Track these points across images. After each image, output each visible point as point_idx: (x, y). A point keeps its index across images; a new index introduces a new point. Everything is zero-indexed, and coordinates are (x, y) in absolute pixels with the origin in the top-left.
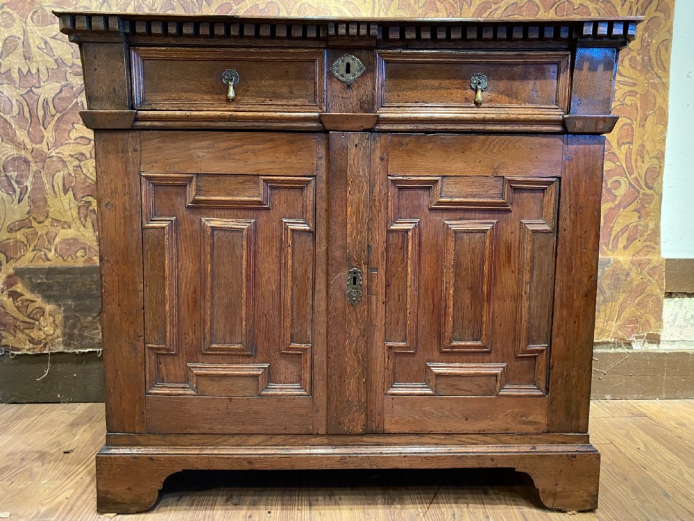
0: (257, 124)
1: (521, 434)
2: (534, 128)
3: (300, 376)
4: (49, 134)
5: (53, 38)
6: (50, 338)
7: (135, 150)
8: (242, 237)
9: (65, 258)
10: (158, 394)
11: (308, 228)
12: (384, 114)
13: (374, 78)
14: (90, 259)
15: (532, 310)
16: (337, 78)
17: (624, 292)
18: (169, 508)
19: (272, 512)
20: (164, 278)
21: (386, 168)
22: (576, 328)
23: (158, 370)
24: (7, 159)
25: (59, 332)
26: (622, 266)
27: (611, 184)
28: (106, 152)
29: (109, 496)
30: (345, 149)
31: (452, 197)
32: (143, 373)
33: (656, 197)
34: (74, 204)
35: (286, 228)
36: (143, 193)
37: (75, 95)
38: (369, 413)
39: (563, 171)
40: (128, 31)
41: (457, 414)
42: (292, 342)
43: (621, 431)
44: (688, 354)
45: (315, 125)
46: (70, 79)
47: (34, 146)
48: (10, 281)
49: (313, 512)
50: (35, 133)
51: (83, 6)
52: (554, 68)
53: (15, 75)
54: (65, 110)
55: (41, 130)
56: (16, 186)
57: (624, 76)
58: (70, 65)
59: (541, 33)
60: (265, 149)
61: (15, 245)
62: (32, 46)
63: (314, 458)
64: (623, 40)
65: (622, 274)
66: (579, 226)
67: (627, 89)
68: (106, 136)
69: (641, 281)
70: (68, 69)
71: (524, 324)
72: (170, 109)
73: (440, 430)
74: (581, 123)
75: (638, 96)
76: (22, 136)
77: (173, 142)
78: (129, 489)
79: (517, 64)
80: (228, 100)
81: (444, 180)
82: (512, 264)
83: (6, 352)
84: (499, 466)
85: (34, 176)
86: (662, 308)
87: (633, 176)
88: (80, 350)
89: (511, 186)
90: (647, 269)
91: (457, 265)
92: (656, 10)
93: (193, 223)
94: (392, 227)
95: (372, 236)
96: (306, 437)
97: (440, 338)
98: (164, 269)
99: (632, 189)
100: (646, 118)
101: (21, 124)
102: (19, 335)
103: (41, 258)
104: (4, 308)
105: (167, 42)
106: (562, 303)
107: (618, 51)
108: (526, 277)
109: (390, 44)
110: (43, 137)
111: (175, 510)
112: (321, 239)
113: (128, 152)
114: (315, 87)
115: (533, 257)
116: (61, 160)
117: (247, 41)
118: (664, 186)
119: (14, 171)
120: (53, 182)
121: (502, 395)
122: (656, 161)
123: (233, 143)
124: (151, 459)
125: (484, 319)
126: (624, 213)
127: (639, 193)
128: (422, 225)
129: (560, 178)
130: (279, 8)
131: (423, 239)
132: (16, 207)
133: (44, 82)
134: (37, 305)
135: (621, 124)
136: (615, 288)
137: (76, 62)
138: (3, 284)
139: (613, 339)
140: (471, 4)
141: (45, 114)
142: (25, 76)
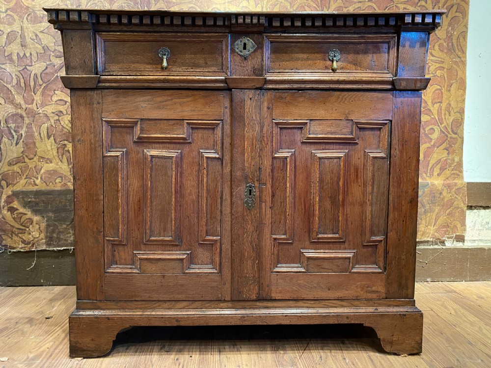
0: (182, 85)
1: (368, 300)
2: (373, 86)
3: (212, 260)
4: (38, 98)
5: (41, 32)
6: (37, 240)
7: (99, 103)
8: (172, 163)
9: (48, 184)
10: (113, 273)
11: (218, 156)
12: (270, 77)
13: (262, 53)
14: (65, 184)
15: (373, 213)
16: (237, 53)
17: (438, 205)
18: (120, 354)
19: (193, 356)
20: (118, 191)
21: (271, 114)
22: (405, 224)
23: (113, 256)
24: (8, 115)
25: (42, 236)
26: (437, 187)
27: (428, 131)
28: (79, 105)
29: (78, 345)
30: (243, 101)
31: (317, 134)
32: (103, 258)
33: (459, 140)
34: (55, 146)
35: (202, 157)
36: (104, 132)
37: (56, 71)
38: (261, 285)
39: (393, 116)
40: (94, 21)
41: (322, 286)
42: (207, 235)
43: (438, 302)
44: (485, 249)
45: (222, 85)
46: (53, 60)
47: (27, 106)
48: (9, 200)
49: (222, 356)
50: (27, 96)
52: (386, 46)
53: (15, 57)
54: (49, 81)
55: (32, 95)
56: (14, 134)
57: (435, 57)
58: (53, 50)
59: (376, 22)
60: (188, 102)
61: (13, 175)
62: (27, 37)
63: (222, 317)
64: (432, 26)
65: (437, 193)
66: (405, 154)
67: (438, 65)
68: (78, 93)
69: (450, 198)
70: (51, 53)
71: (368, 223)
72: (123, 74)
73: (310, 297)
74: (405, 83)
75: (445, 70)
76: (19, 99)
77: (125, 97)
78: (92, 340)
79: (361, 43)
80: (162, 68)
81: (311, 122)
82: (359, 180)
83: (5, 250)
84: (352, 322)
85: (27, 127)
86: (465, 217)
87: (443, 125)
88: (58, 248)
89: (358, 127)
90: (454, 189)
91: (321, 181)
92: (456, 12)
93: (138, 153)
94: (276, 155)
95: (262, 161)
96: (217, 302)
97: (309, 231)
98: (118, 185)
99: (443, 134)
100: (451, 86)
101: (19, 91)
102: (15, 238)
103: (31, 184)
104: (4, 219)
105: (120, 29)
106: (394, 207)
107: (429, 34)
108: (369, 189)
109: (274, 30)
110: (33, 100)
111: (125, 355)
112: (227, 164)
113: (93, 104)
114: (222, 59)
115: (373, 176)
116: (46, 116)
117: (176, 28)
118: (465, 131)
119: (13, 123)
120: (40, 131)
121: (354, 272)
122: (459, 115)
123: (166, 98)
124: (108, 318)
125: (340, 218)
126: (437, 151)
127: (447, 137)
128: (296, 154)
129: (391, 121)
131: (297, 163)
132: (14, 148)
133: (35, 62)
134: (27, 217)
135: (434, 90)
136: (432, 203)
137: (56, 49)
138: (4, 202)
139: (432, 239)
140: (329, 8)
141: (35, 84)
142: (21, 58)
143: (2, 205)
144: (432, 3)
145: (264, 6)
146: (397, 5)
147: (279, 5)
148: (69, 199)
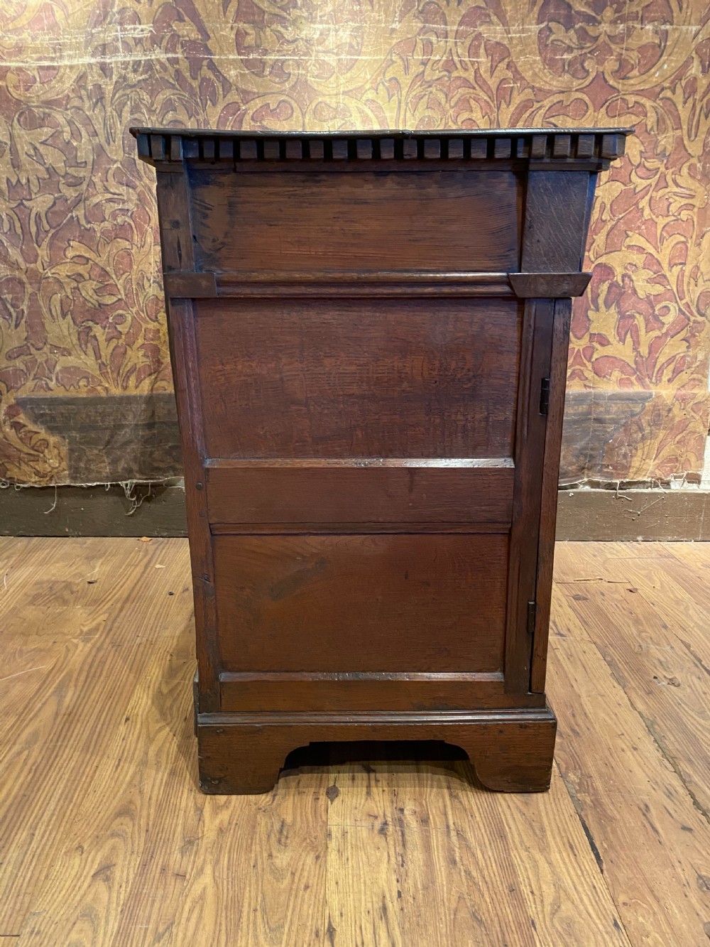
4: (43, 252)
5: (42, 143)
6: (56, 470)
9: (68, 388)
14: (94, 389)
17: (664, 429)
25: (64, 465)
26: (664, 401)
27: (659, 310)
34: (74, 330)
37: (69, 209)
43: (643, 572)
46: (64, 191)
47: (28, 265)
48: (12, 412)
50: (28, 250)
51: (74, 107)
53: (4, 186)
54: (59, 225)
55: (34, 248)
56: (12, 310)
57: (681, 187)
58: (63, 174)
61: (15, 374)
62: (20, 152)
65: (663, 409)
67: (684, 201)
69: (684, 417)
70: (61, 179)
76: (14, 254)
83: (11, 484)
85: (30, 299)
86: (704, 446)
88: (88, 484)
90: (691, 404)
99: (682, 316)
100: (703, 236)
101: (13, 241)
102: (24, 467)
103: (42, 387)
104: (6, 439)
110: (37, 255)
116: (58, 281)
119: (8, 293)
120: (50, 305)
126: (671, 342)
127: (689, 320)
130: (292, 108)
132: (12, 331)
133: (36, 194)
134: (41, 437)
135: (674, 242)
136: (655, 424)
137: (69, 171)
138: (5, 414)
139: (650, 479)
140: (510, 102)
141: (38, 229)
142: (14, 187)
143: (2, 419)
144: (684, 93)
145: (403, 98)
146: (625, 97)
147: (427, 97)
148: (100, 411)
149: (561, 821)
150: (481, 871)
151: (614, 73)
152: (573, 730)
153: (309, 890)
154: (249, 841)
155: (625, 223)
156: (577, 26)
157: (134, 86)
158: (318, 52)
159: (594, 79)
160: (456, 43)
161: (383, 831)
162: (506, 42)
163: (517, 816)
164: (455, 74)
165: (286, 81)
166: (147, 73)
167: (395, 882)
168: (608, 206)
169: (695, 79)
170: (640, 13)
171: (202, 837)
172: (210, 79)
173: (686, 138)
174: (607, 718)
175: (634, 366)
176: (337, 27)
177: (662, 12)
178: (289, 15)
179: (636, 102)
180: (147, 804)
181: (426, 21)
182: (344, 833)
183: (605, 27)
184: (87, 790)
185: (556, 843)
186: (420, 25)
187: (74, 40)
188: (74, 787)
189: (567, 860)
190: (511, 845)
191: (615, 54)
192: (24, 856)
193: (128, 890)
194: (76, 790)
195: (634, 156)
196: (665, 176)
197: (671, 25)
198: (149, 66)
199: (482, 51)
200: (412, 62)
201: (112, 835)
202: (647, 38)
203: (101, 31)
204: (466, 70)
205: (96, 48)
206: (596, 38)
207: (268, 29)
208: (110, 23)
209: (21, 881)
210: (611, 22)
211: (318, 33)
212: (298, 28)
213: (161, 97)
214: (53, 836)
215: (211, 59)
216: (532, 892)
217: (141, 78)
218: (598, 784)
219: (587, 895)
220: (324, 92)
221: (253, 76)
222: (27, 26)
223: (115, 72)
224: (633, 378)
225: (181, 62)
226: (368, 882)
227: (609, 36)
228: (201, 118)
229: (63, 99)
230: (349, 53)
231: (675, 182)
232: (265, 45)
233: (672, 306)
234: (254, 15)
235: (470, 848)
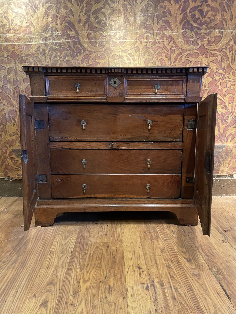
12: (127, 97)
17: (230, 157)
24: (9, 110)
26: (230, 147)
27: (226, 118)
43: (227, 205)
45: (105, 101)
48: (11, 154)
51: (36, 56)
53: (12, 81)
54: (29, 93)
56: (12, 120)
57: (230, 79)
61: (12, 141)
62: (18, 70)
63: (105, 208)
64: (203, 73)
65: (230, 150)
67: (232, 83)
72: (58, 95)
74: (190, 99)
76: (14, 102)
79: (170, 81)
80: (77, 93)
83: (9, 179)
84: (165, 210)
85: (18, 116)
99: (233, 120)
101: (14, 98)
102: (14, 173)
104: (8, 163)
109: (128, 75)
114: (104, 88)
117: (83, 74)
119: (12, 115)
124: (52, 208)
126: (230, 128)
127: (235, 121)
130: (105, 56)
132: (12, 127)
133: (22, 83)
134: (20, 162)
135: (229, 96)
136: (227, 155)
138: (8, 155)
139: (226, 174)
140: (174, 53)
141: (22, 94)
142: (15, 81)
143: (7, 156)
144: (229, 50)
145: (140, 53)
146: (211, 51)
147: (148, 52)
149: (212, 284)
150: (185, 302)
151: (207, 44)
152: (212, 254)
153: (121, 310)
154: (98, 292)
155: (213, 90)
156: (194, 31)
157: (55, 50)
158: (113, 39)
159: (200, 46)
160: (157, 36)
161: (147, 288)
162: (172, 36)
163: (196, 283)
164: (157, 45)
165: (103, 48)
166: (59, 46)
167: (154, 306)
168: (207, 85)
169: (233, 46)
170: (214, 26)
171: (80, 291)
172: (79, 47)
173: (231, 64)
174: (223, 250)
175: (219, 136)
176: (119, 32)
177: (221, 26)
178: (104, 28)
179: (214, 53)
180: (59, 280)
181: (147, 30)
182: (133, 289)
183: (203, 31)
184: (36, 276)
185: (212, 292)
186: (145, 31)
187: (36, 36)
188: (32, 275)
189: (217, 298)
190: (196, 293)
191: (207, 38)
192: (14, 299)
193: (54, 310)
194: (33, 276)
195: (215, 69)
196: (225, 75)
197: (224, 30)
198: (60, 44)
199: (165, 38)
200: (143, 42)
201: (47, 291)
202: (217, 34)
203: (45, 34)
204: (160, 44)
205: (43, 39)
206: (201, 34)
207: (98, 33)
208: (48, 31)
209: (13, 308)
210: (205, 29)
211: (113, 33)
212: (107, 32)
213: (64, 53)
214: (25, 292)
215: (80, 42)
216: (206, 309)
217: (57, 47)
218: (224, 272)
219: (227, 310)
220: (115, 51)
221: (93, 47)
222: (22, 32)
223: (49, 46)
224: (219, 140)
225: (70, 43)
226: (144, 306)
227: (204, 33)
228: (76, 59)
229: (32, 54)
230: (123, 39)
231: (228, 77)
232: (97, 37)
233: (230, 116)
234: (93, 28)
235: (180, 294)
